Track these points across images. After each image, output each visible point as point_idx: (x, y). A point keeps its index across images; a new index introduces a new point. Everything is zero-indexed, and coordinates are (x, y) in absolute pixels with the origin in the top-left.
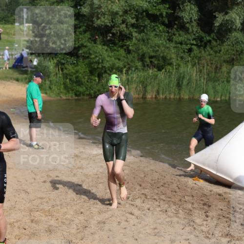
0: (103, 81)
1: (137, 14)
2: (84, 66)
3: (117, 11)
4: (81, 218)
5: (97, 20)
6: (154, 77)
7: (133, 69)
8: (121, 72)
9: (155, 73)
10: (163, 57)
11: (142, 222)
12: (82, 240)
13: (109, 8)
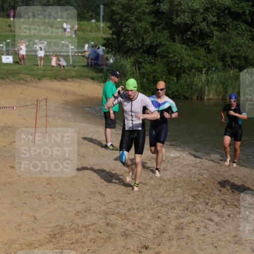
0: (181, 81)
1: (218, 11)
2: (161, 65)
3: (198, 9)
4: (158, 222)
5: (177, 17)
6: (235, 78)
7: (214, 69)
8: (201, 72)
9: (237, 73)
10: (245, 57)
11: (222, 229)
12: (159, 245)
13: (190, 6)
